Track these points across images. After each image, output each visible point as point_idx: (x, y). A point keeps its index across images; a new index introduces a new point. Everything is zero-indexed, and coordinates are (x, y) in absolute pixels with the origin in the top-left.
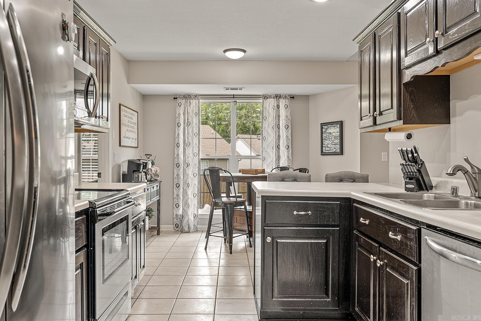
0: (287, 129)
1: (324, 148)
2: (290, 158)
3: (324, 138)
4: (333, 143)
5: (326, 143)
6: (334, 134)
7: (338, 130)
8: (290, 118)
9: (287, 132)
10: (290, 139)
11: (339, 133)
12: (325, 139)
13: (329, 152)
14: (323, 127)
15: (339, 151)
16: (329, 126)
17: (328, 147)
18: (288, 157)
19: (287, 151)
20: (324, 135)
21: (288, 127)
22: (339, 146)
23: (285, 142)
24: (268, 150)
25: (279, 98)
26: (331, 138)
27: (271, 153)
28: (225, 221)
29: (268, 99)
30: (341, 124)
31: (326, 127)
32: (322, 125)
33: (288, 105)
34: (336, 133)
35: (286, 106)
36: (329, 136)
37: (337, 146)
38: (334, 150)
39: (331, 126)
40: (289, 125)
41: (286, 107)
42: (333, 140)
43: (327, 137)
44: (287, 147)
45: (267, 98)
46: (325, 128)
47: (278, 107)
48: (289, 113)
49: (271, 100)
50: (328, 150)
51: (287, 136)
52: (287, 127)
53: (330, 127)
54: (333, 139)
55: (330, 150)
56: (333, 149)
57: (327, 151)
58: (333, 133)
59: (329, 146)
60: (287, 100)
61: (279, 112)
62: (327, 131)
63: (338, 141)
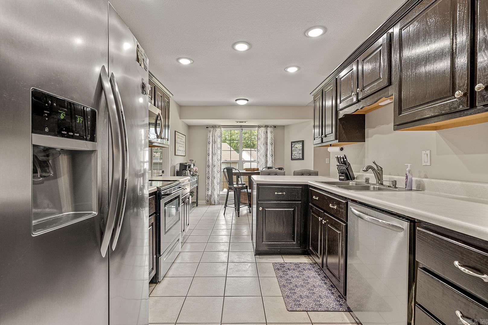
1: (293, 156)
2: (274, 161)
3: (293, 150)
4: (298, 153)
5: (294, 153)
7: (301, 145)
8: (274, 139)
9: (272, 147)
10: (274, 151)
15: (301, 157)
18: (272, 161)
19: (272, 157)
20: (293, 148)
23: (271, 152)
25: (267, 127)
27: (262, 159)
28: (236, 198)
30: (303, 142)
31: (294, 144)
32: (292, 143)
33: (272, 131)
34: (300, 148)
36: (296, 149)
37: (300, 155)
39: (297, 143)
44: (272, 155)
45: (260, 127)
47: (267, 132)
48: (273, 136)
49: (262, 128)
51: (271, 149)
52: (272, 144)
54: (298, 151)
56: (298, 157)
57: (295, 157)
58: (298, 147)
59: (296, 155)
60: (272, 129)
61: (267, 135)
62: (295, 146)
63: (301, 152)
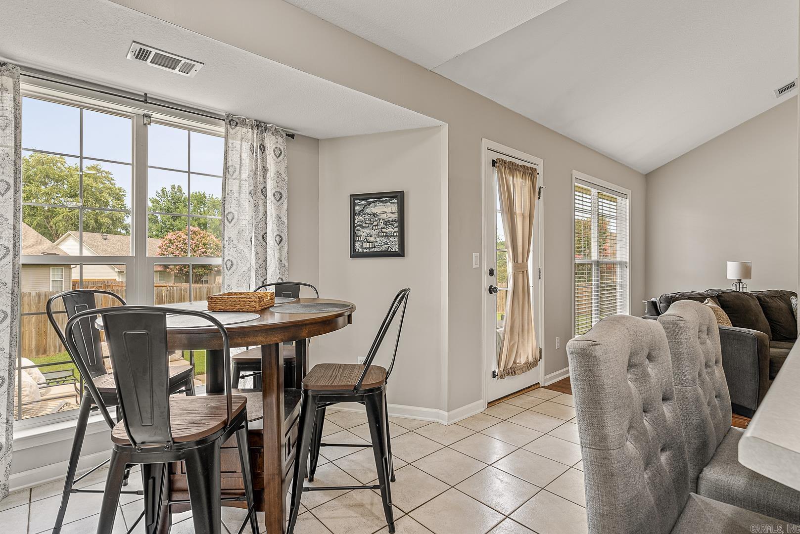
0: (278, 201)
1: (358, 244)
2: (285, 262)
3: (357, 223)
4: (381, 234)
5: (363, 234)
6: (383, 216)
7: (395, 208)
8: (286, 178)
9: (279, 208)
10: (286, 221)
11: (396, 215)
12: (361, 226)
13: (371, 250)
14: (356, 201)
15: (395, 248)
16: (372, 200)
17: (368, 242)
18: (281, 261)
19: (278, 247)
20: (359, 219)
21: (281, 197)
22: (396, 239)
23: (275, 228)
24: (239, 246)
25: (263, 129)
26: (375, 223)
27: (247, 251)
28: (154, 479)
29: (238, 128)
30: (399, 197)
31: (363, 202)
32: (354, 198)
33: (282, 149)
34: (389, 215)
35: (278, 152)
36: (372, 220)
37: (390, 239)
38: (384, 248)
39: (377, 201)
40: (283, 192)
41: (278, 154)
42: (382, 228)
43: (367, 222)
44: (278, 239)
45: (237, 123)
46: (362, 204)
47: (263, 149)
48: (283, 167)
49: (244, 130)
50: (369, 248)
51: (277, 215)
52: (279, 197)
53: (373, 202)
54: (382, 225)
55: (375, 247)
56: (381, 246)
57: (366, 248)
58: (381, 215)
59: (371, 239)
60: (280, 140)
61: (264, 159)
62: (368, 211)
63: (393, 230)
